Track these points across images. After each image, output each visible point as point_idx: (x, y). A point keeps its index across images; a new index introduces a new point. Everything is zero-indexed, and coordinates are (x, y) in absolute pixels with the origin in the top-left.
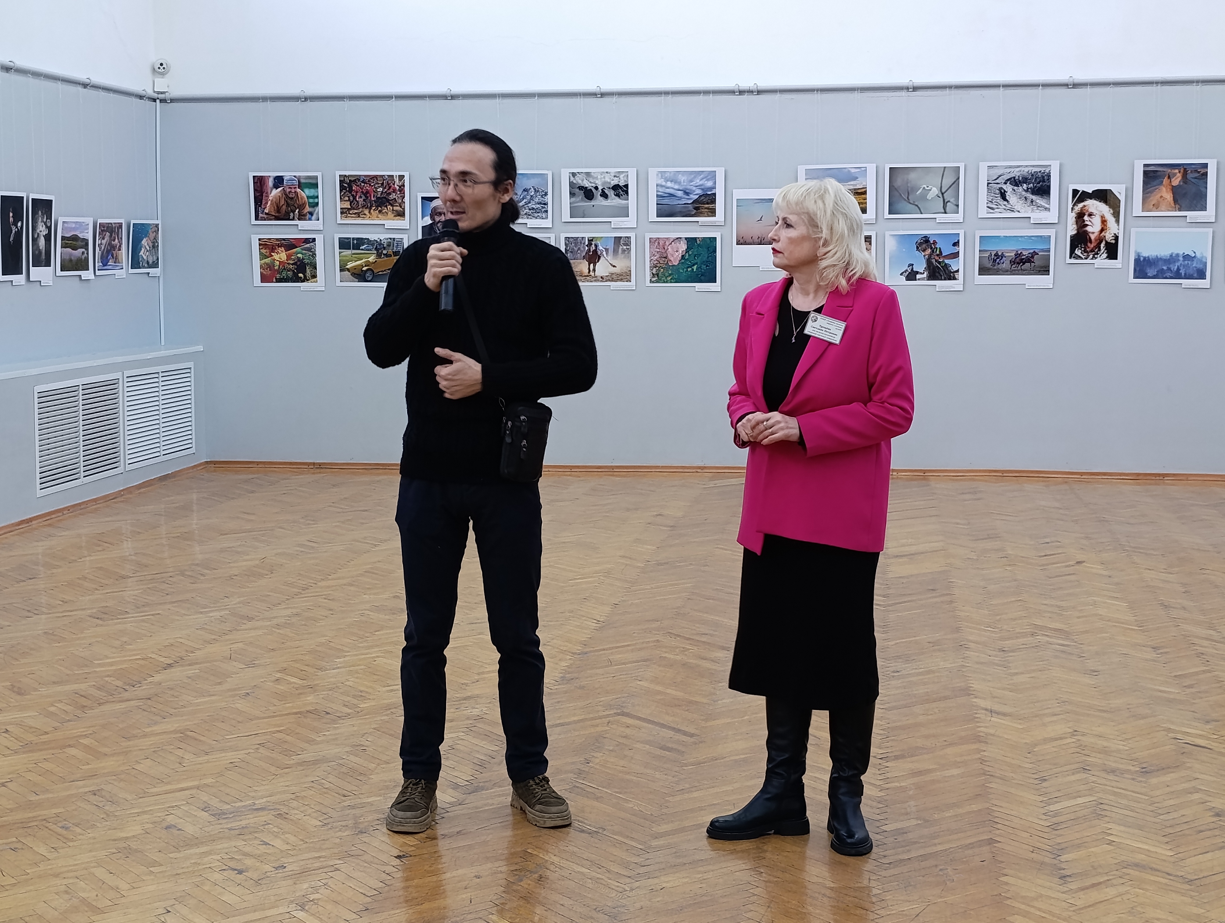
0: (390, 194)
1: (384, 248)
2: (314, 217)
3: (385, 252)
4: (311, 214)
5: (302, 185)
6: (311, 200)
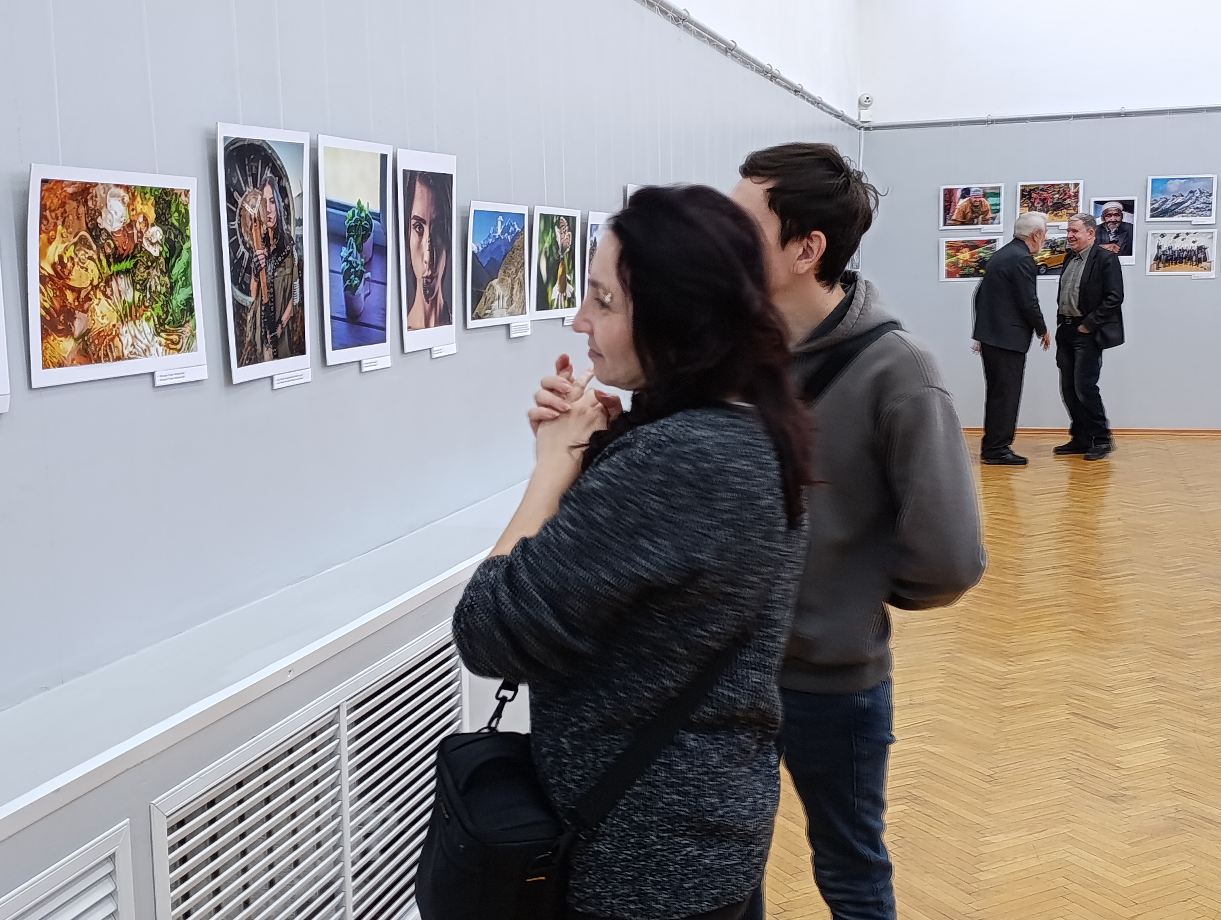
2: (996, 221)
4: (993, 219)
5: (987, 195)
6: (994, 208)
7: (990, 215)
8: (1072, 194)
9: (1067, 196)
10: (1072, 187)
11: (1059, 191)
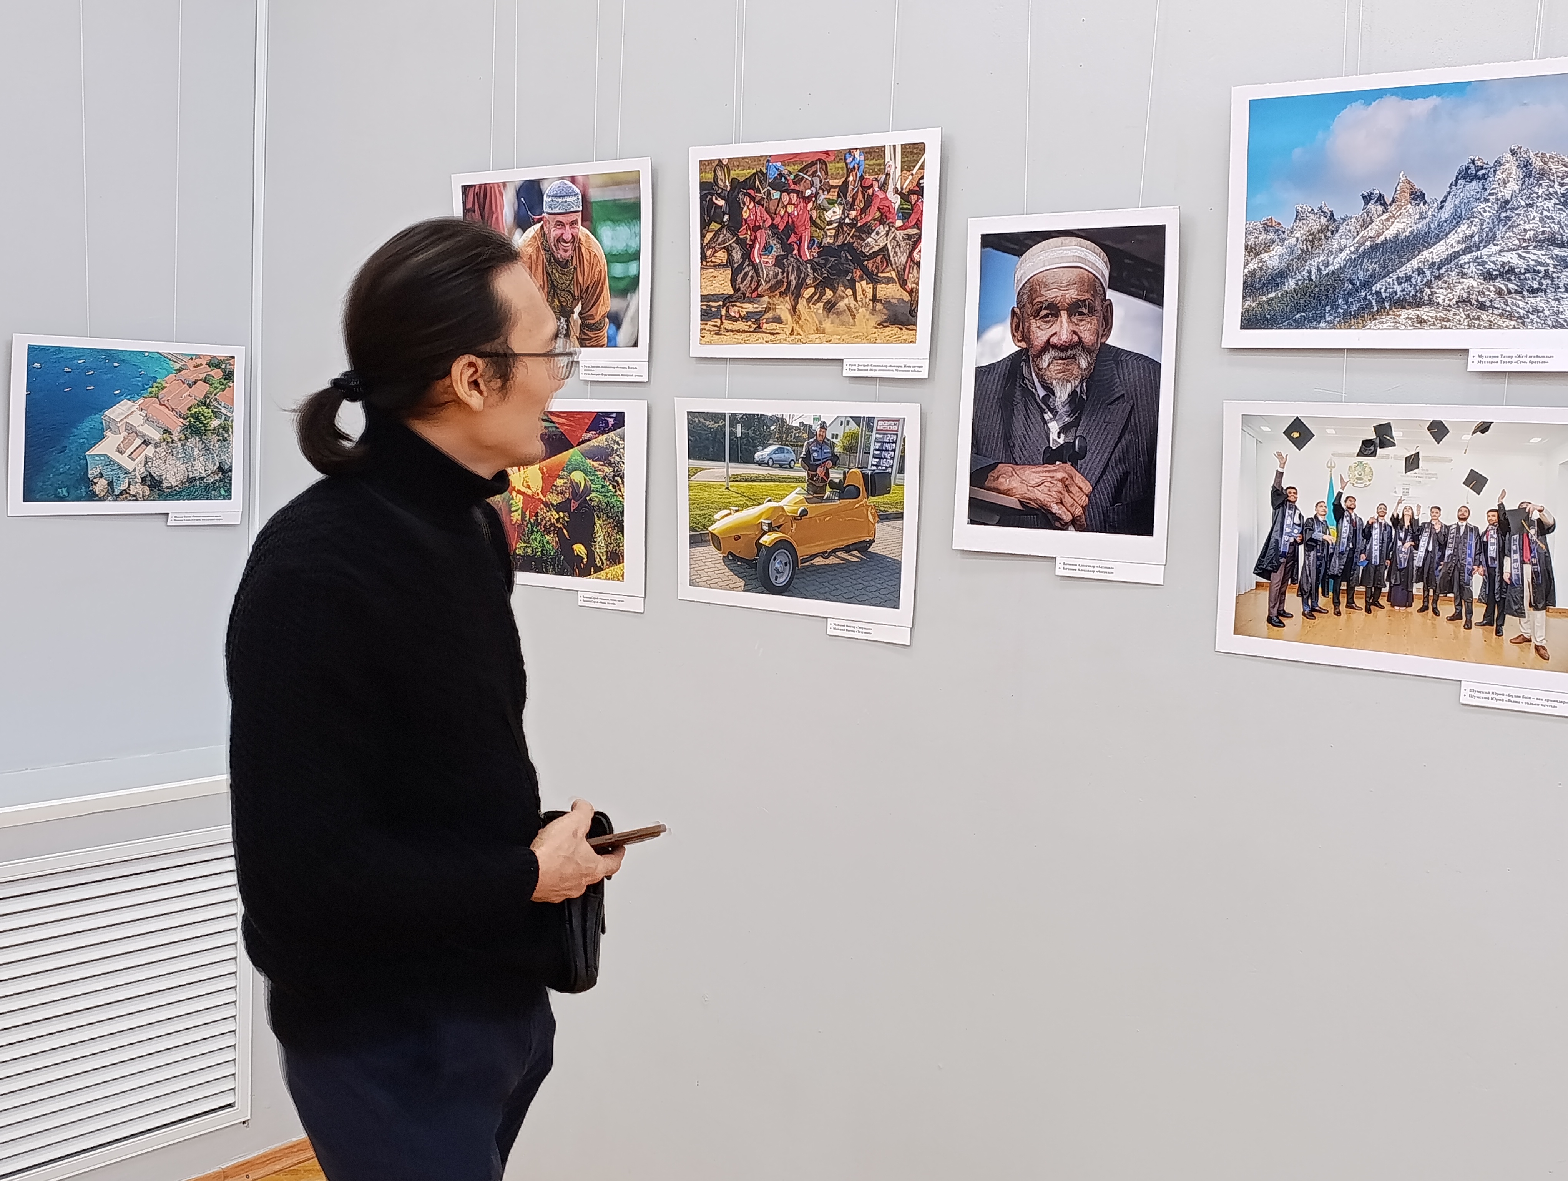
0: (867, 230)
1: (835, 459)
3: (836, 475)
7: (608, 303)
8: (896, 201)
9: (874, 213)
10: (894, 164)
11: (843, 189)
